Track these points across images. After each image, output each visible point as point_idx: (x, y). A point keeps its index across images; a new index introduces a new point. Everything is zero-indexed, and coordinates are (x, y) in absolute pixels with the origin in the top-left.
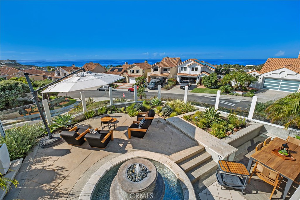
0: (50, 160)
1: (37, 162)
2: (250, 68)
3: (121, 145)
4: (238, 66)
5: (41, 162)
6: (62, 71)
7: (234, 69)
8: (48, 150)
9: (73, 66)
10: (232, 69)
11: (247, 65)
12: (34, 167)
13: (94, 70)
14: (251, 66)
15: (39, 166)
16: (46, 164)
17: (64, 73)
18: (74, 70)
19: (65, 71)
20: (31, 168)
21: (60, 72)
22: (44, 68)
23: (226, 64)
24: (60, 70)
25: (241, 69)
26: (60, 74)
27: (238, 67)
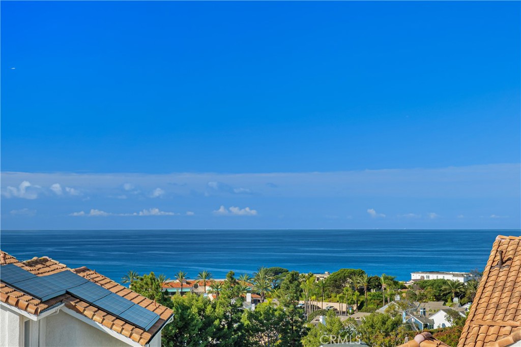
2: (438, 299)
4: (362, 282)
7: (336, 306)
10: (324, 305)
11: (416, 276)
14: (444, 282)
23: (276, 273)
25: (379, 305)
27: (361, 291)
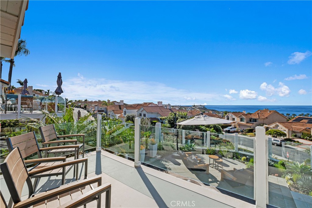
0: (170, 163)
1: (165, 161)
3: (210, 180)
5: (166, 162)
6: (231, 116)
8: (173, 159)
9: (243, 112)
12: (162, 162)
13: (267, 118)
15: (164, 163)
16: (167, 164)
17: (233, 118)
18: (242, 116)
19: (234, 117)
20: (161, 162)
21: (230, 117)
22: (222, 113)
24: (230, 115)
26: (229, 118)
